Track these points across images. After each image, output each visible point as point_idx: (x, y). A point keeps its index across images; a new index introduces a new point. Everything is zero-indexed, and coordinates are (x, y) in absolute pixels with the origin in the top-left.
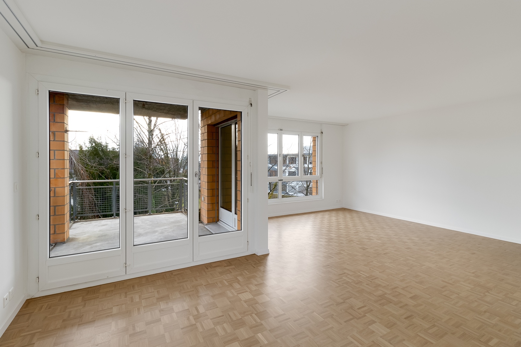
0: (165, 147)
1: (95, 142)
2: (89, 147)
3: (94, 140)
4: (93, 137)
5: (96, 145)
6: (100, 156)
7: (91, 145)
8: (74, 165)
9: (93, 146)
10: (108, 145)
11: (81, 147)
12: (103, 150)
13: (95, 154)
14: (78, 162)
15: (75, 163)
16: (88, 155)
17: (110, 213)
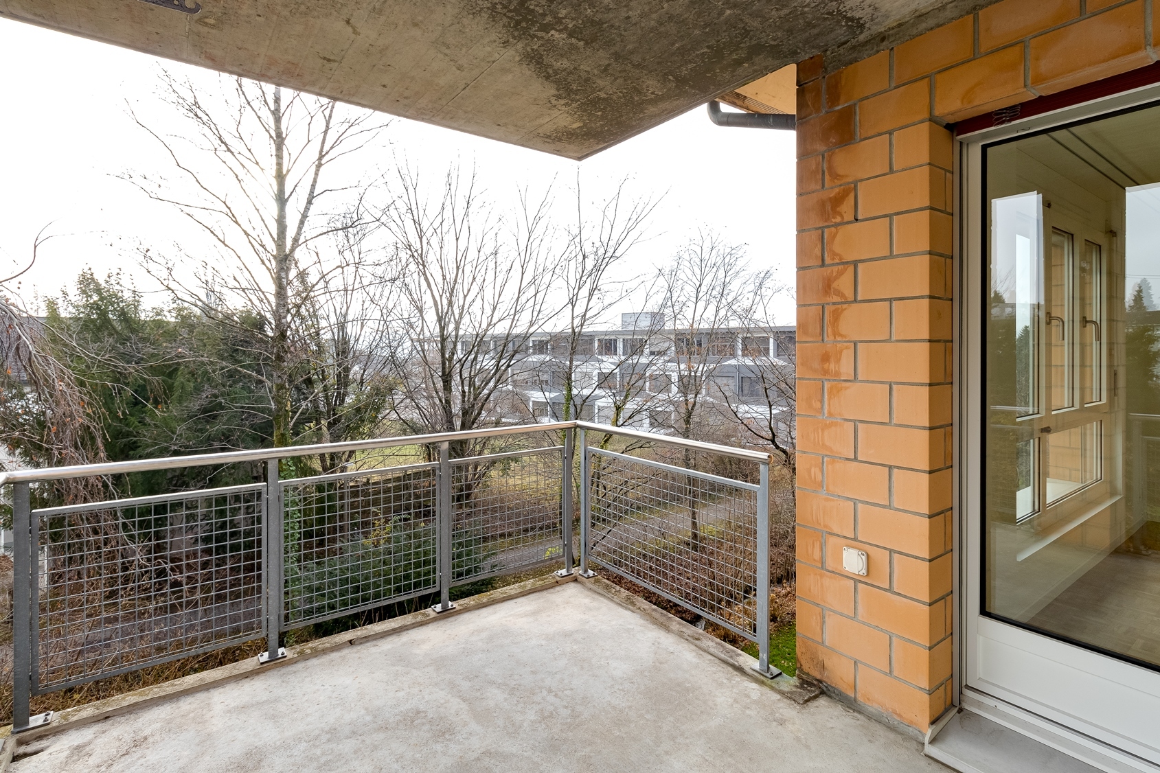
0: (311, 310)
1: (98, 290)
2: (81, 303)
3: (97, 284)
4: (92, 274)
5: (102, 299)
6: (117, 332)
7: (87, 301)
8: (30, 359)
9: (92, 301)
10: (141, 299)
11: (52, 305)
12: (124, 316)
13: (101, 326)
14: (43, 350)
15: (34, 352)
16: (75, 328)
17: (253, 636)
